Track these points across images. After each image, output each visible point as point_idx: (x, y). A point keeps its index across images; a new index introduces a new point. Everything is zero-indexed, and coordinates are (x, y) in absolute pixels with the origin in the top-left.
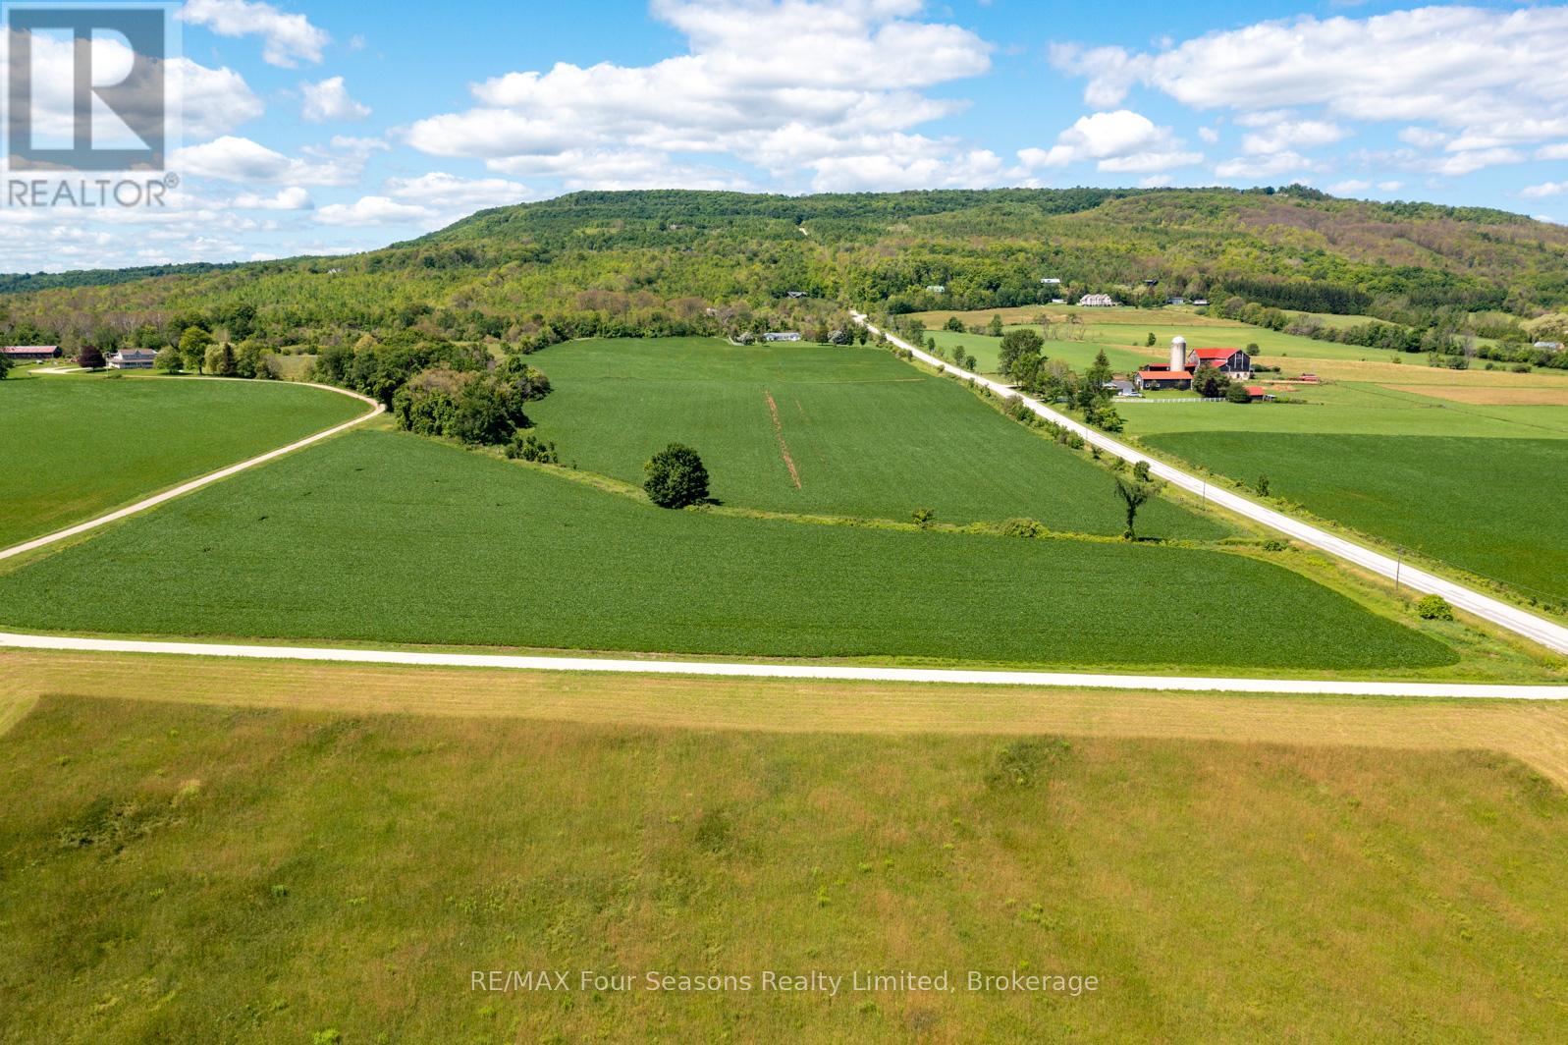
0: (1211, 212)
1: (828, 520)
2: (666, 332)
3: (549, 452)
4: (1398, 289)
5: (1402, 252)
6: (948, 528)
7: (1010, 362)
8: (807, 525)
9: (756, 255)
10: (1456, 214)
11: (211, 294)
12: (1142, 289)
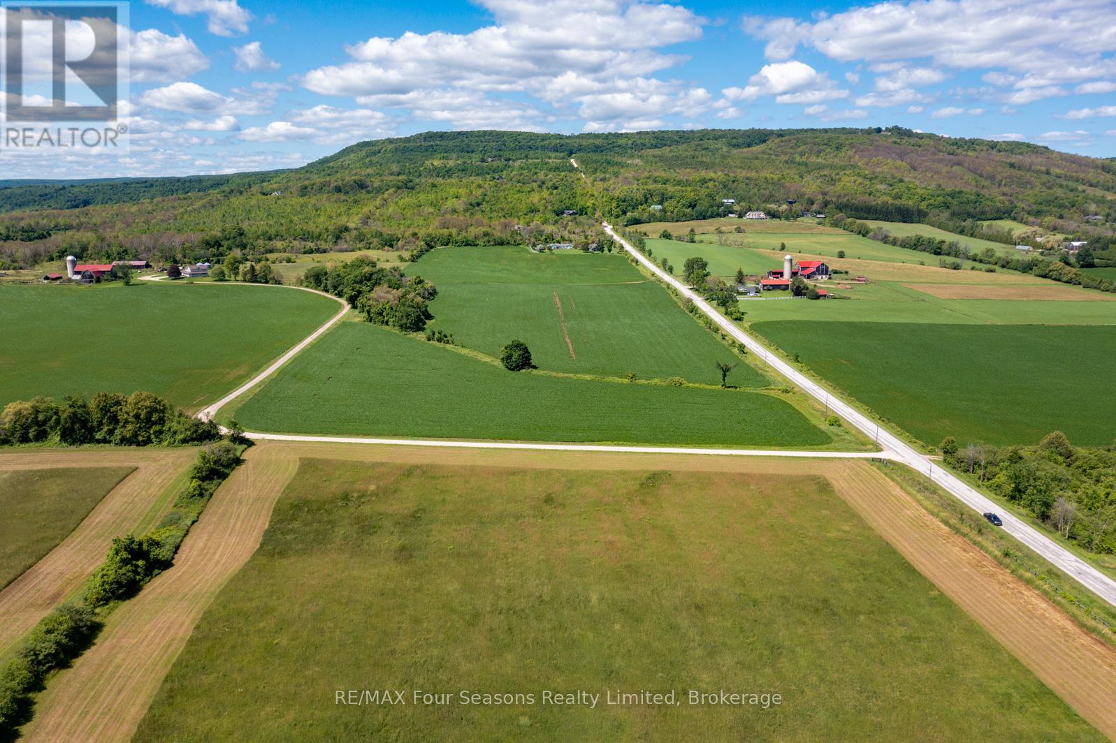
0: (837, 148)
1: (588, 377)
2: (492, 243)
3: (449, 338)
4: (946, 206)
5: (956, 177)
6: (642, 381)
7: (690, 275)
8: (577, 380)
9: (543, 183)
10: (998, 147)
11: (203, 211)
12: (784, 207)
